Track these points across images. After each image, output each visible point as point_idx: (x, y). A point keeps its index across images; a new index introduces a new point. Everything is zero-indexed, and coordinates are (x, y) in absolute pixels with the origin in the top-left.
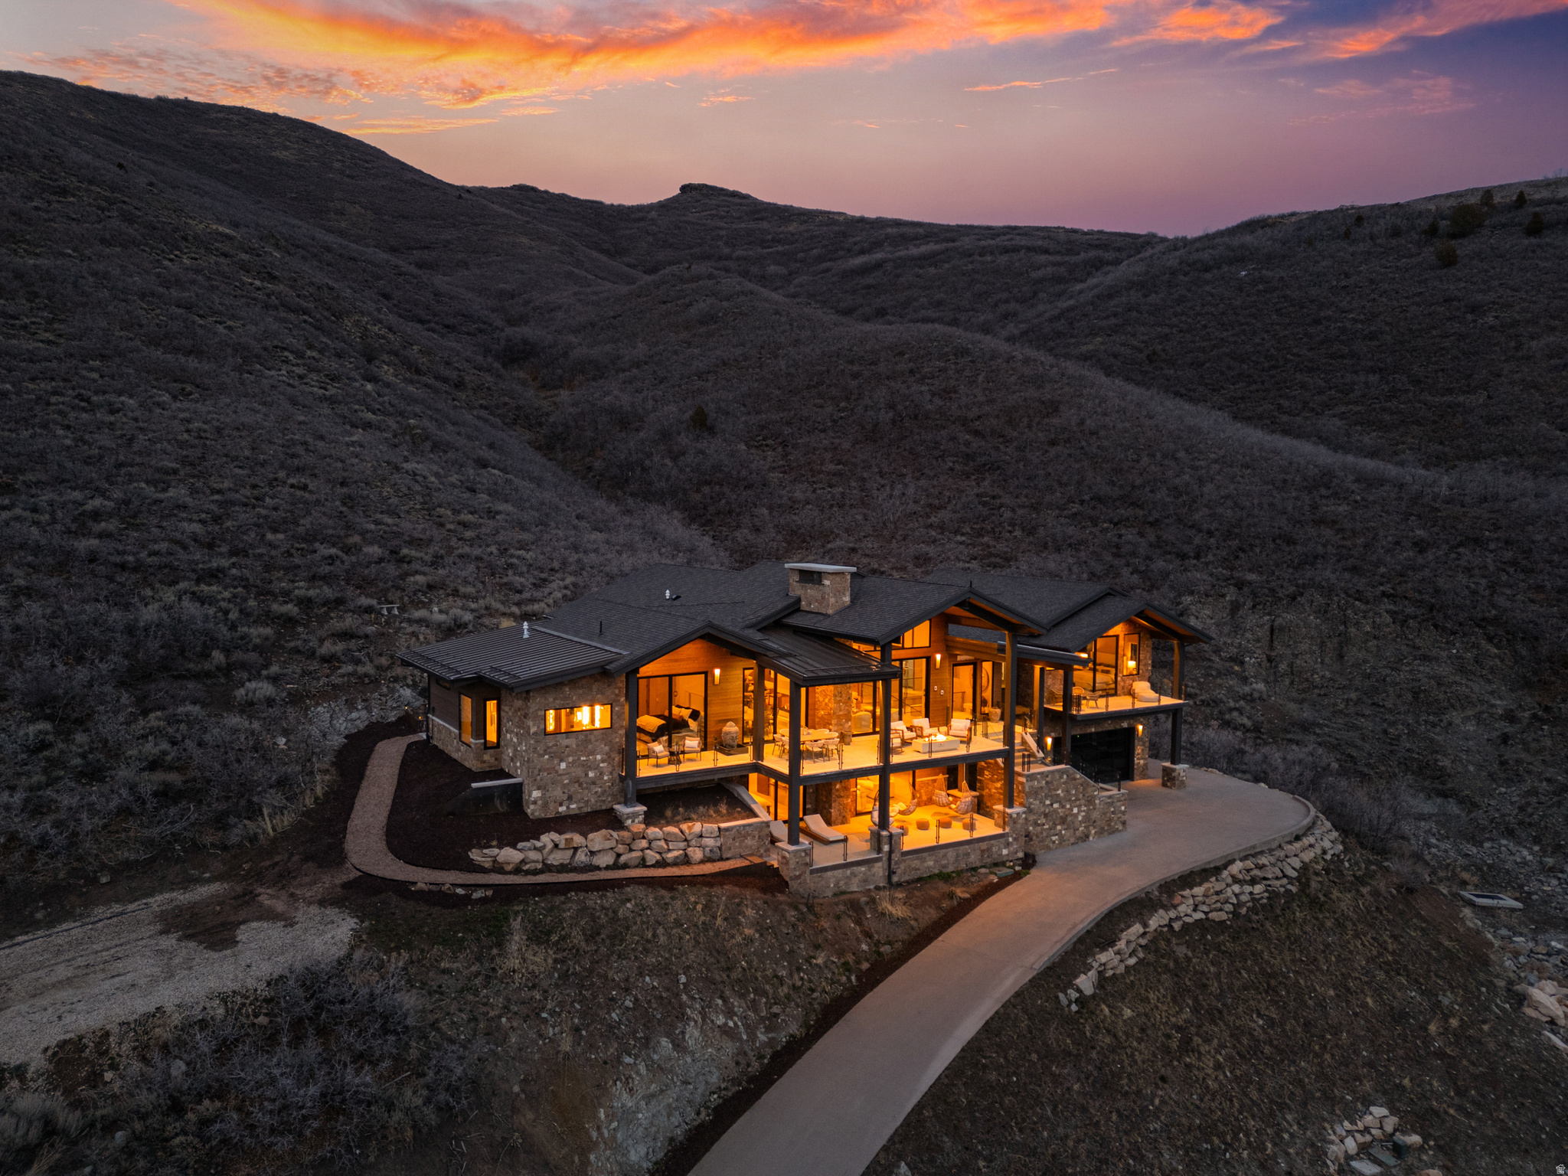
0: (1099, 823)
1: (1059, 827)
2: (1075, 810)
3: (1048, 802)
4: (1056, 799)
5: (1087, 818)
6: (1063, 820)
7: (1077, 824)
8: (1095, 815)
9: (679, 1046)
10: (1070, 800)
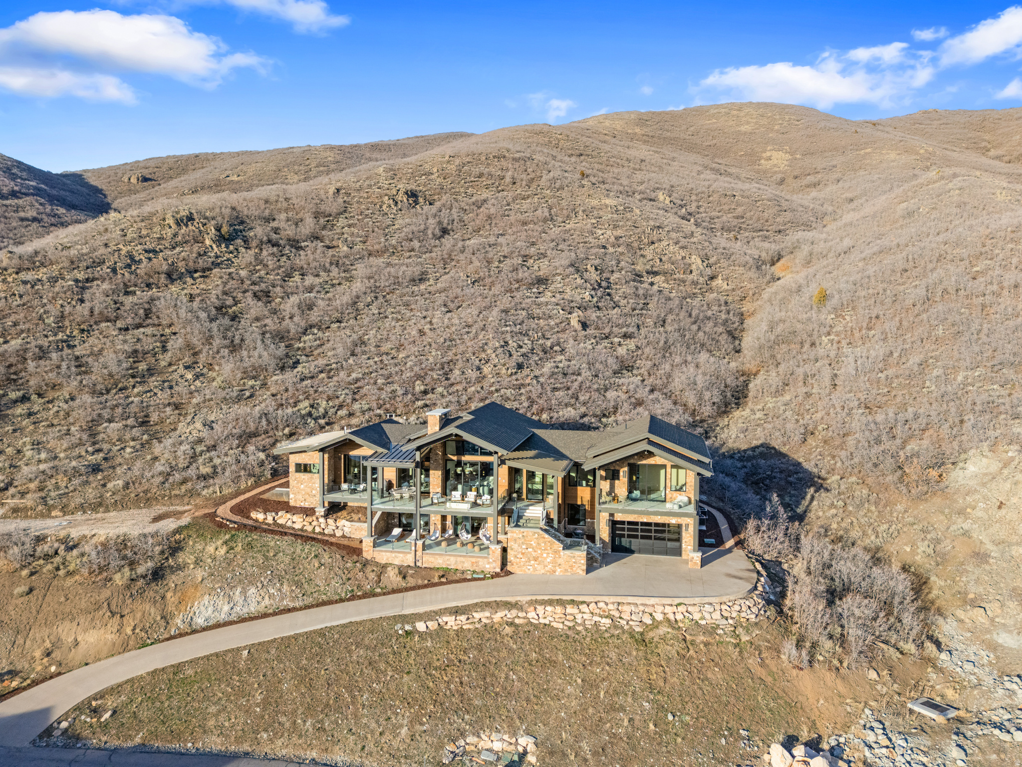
0: (563, 566)
1: (532, 562)
2: (545, 555)
3: (524, 547)
4: (531, 546)
5: (554, 562)
6: (536, 559)
7: (546, 563)
8: (560, 561)
9: (244, 592)
10: (540, 549)
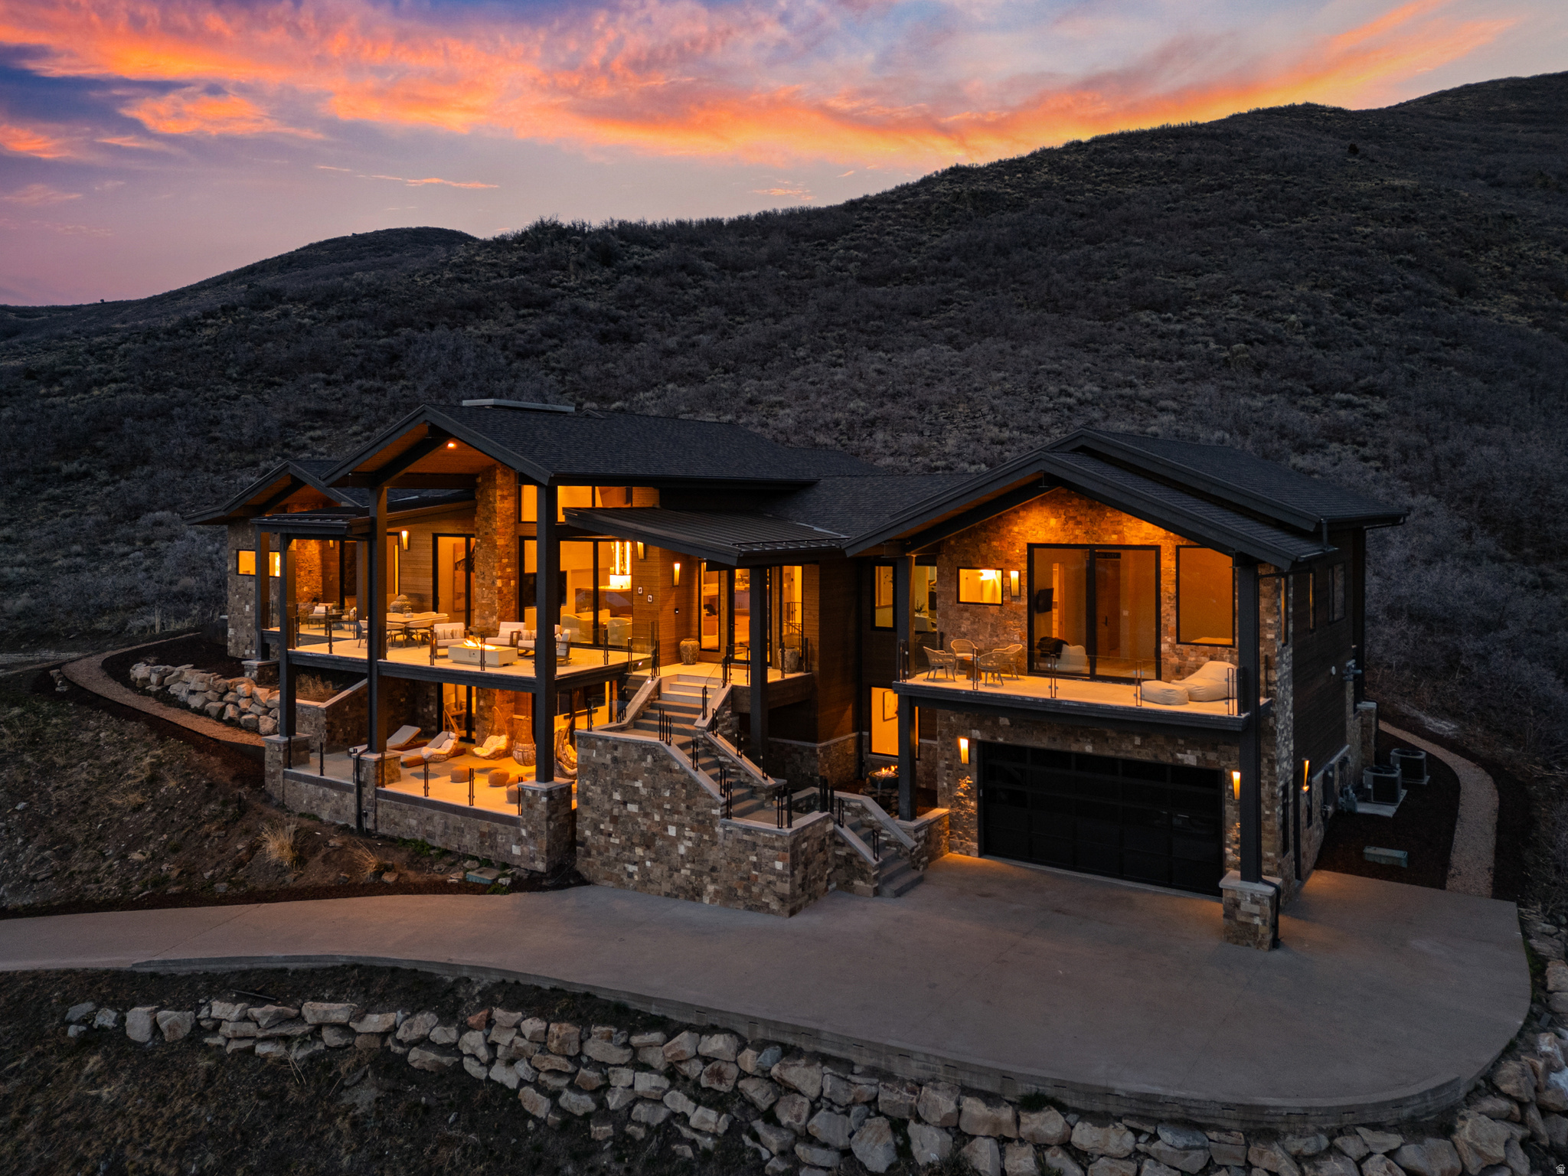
0: (724, 875)
1: (639, 851)
2: (672, 831)
3: (617, 796)
6: (648, 842)
10: (660, 807)
